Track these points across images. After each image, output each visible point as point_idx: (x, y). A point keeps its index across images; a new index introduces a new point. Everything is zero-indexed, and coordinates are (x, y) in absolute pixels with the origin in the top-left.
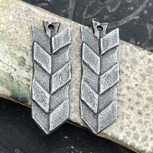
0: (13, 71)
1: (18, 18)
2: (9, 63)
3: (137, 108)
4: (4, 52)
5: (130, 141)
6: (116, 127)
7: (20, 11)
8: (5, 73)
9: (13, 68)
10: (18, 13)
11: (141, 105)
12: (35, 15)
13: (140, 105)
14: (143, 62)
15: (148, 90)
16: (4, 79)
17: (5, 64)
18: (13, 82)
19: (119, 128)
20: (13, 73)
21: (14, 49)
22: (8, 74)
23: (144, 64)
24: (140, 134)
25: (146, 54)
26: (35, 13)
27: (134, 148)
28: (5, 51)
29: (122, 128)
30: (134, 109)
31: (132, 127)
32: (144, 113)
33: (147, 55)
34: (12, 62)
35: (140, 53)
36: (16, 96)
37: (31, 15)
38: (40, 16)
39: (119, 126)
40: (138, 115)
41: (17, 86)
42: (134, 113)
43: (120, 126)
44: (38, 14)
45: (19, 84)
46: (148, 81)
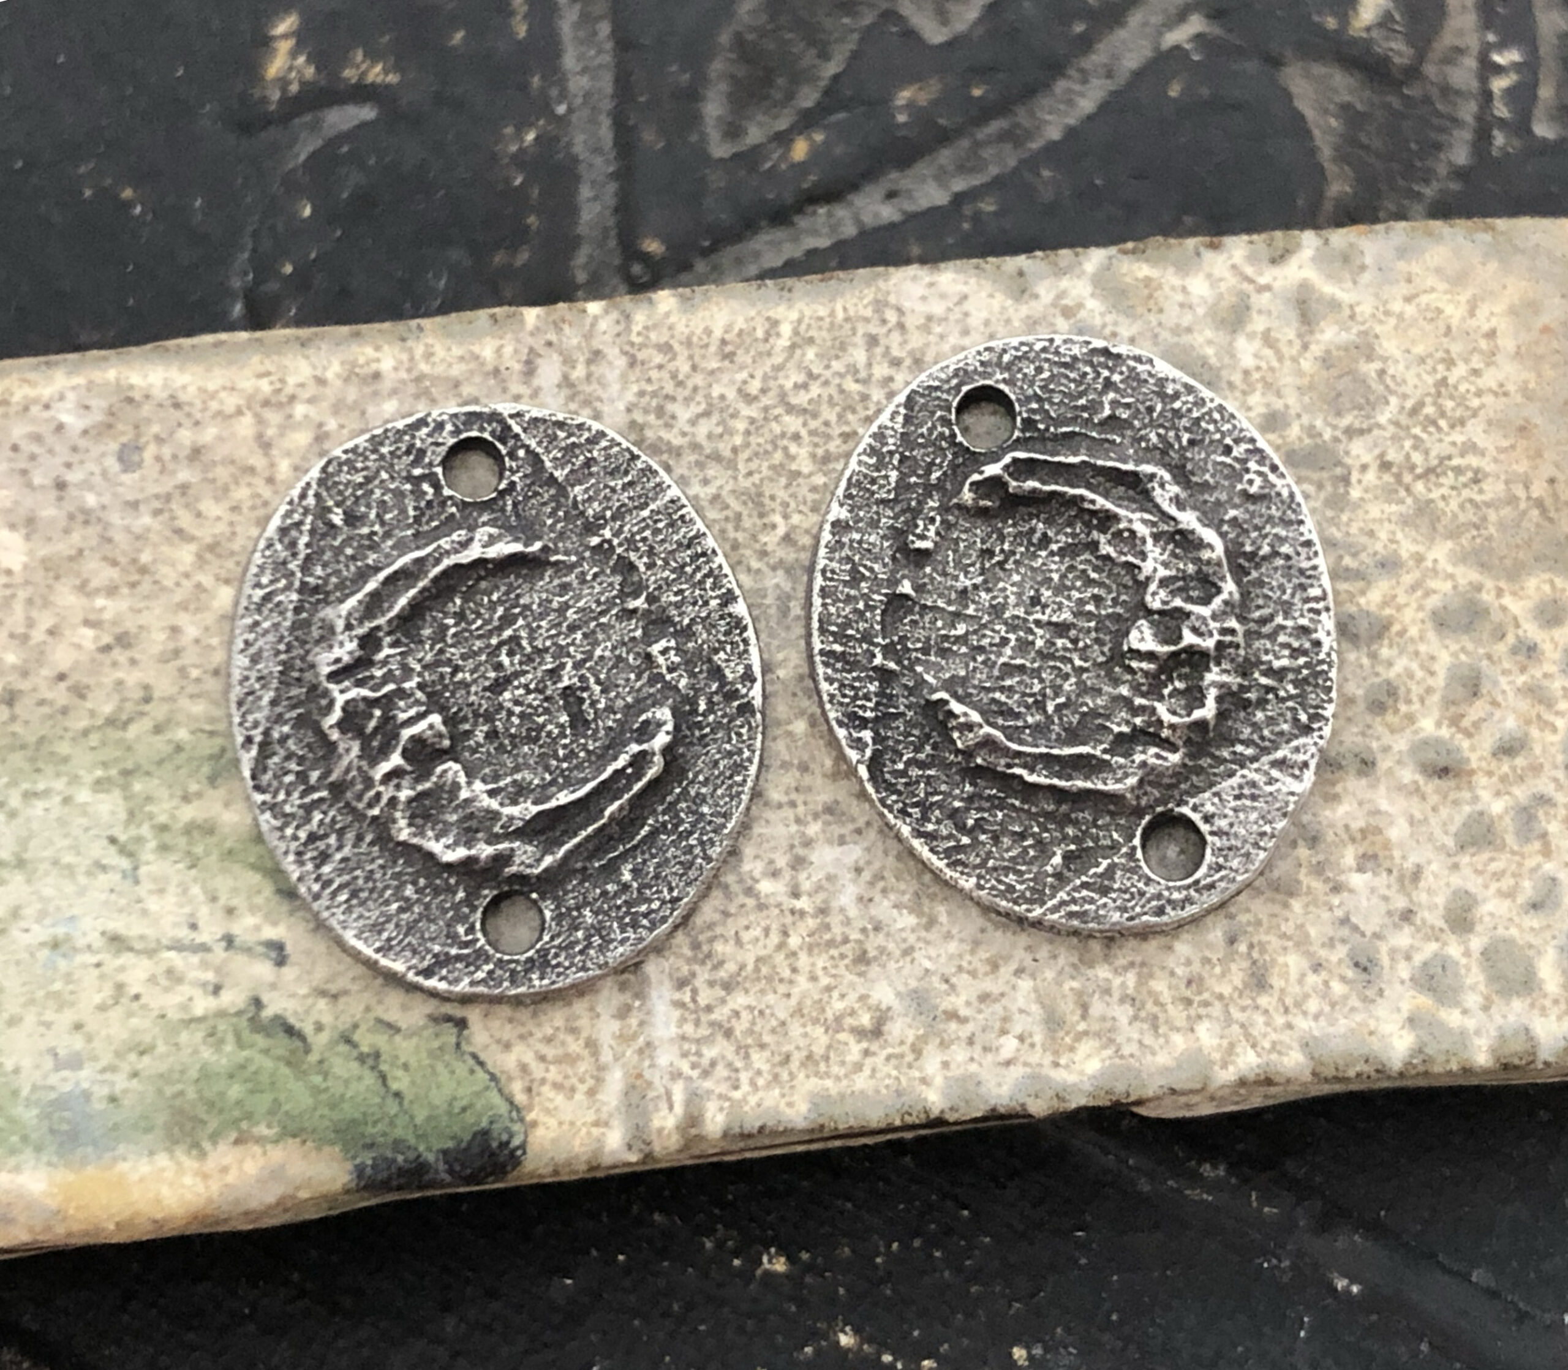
0: (264, 970)
1: (71, 517)
2: (194, 927)
3: (1401, 744)
4: (112, 857)
5: (1477, 1033)
6: (1313, 980)
7: (51, 451)
8: (211, 1022)
9: (248, 950)
10: (48, 482)
11: (1422, 701)
12: (197, 423)
13: (1409, 702)
14: (1257, 344)
15: (1414, 548)
16: (231, 1076)
17: (170, 948)
18: (313, 1058)
19: (1343, 979)
20: (273, 986)
21: (179, 793)
22: (239, 1013)
23: (1280, 358)
24: (1532, 929)
25: (1249, 271)
26: (190, 404)
27: (1540, 1066)
28: (113, 840)
29: (1363, 961)
30: (1384, 764)
31: (1441, 911)
32: (1473, 749)
33: (1261, 274)
34: (222, 901)
35: (1198, 287)
36: (400, 1158)
37: (159, 440)
38: (239, 412)
39: (1340, 961)
40: (1437, 791)
41: (360, 1078)
42: (1401, 788)
43: (1342, 951)
44: (213, 396)
45: (365, 1049)
46: (1371, 476)
